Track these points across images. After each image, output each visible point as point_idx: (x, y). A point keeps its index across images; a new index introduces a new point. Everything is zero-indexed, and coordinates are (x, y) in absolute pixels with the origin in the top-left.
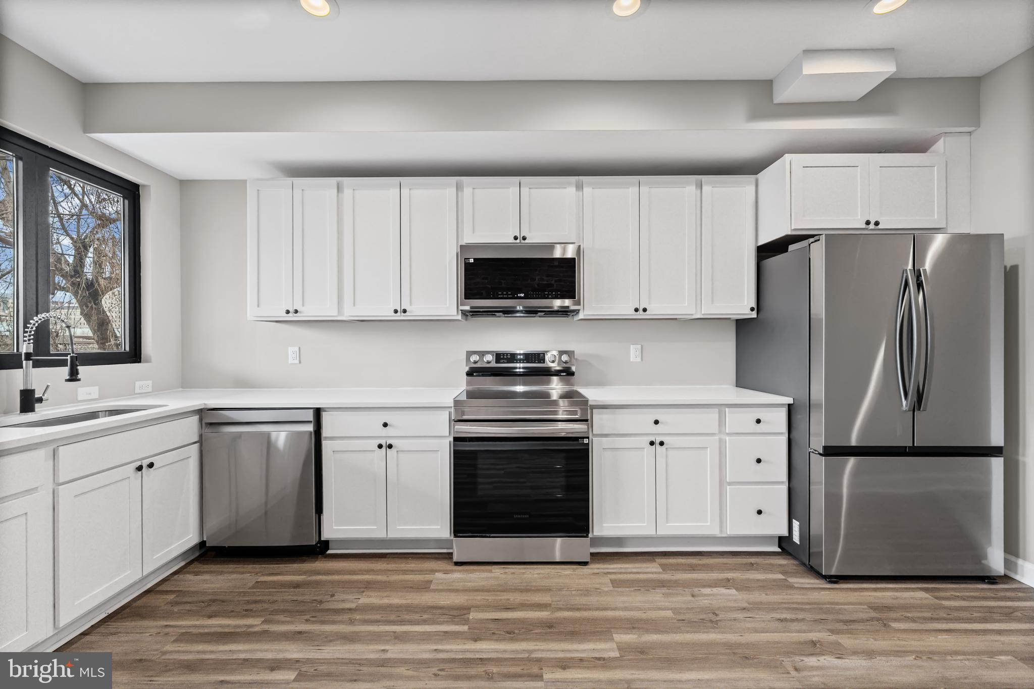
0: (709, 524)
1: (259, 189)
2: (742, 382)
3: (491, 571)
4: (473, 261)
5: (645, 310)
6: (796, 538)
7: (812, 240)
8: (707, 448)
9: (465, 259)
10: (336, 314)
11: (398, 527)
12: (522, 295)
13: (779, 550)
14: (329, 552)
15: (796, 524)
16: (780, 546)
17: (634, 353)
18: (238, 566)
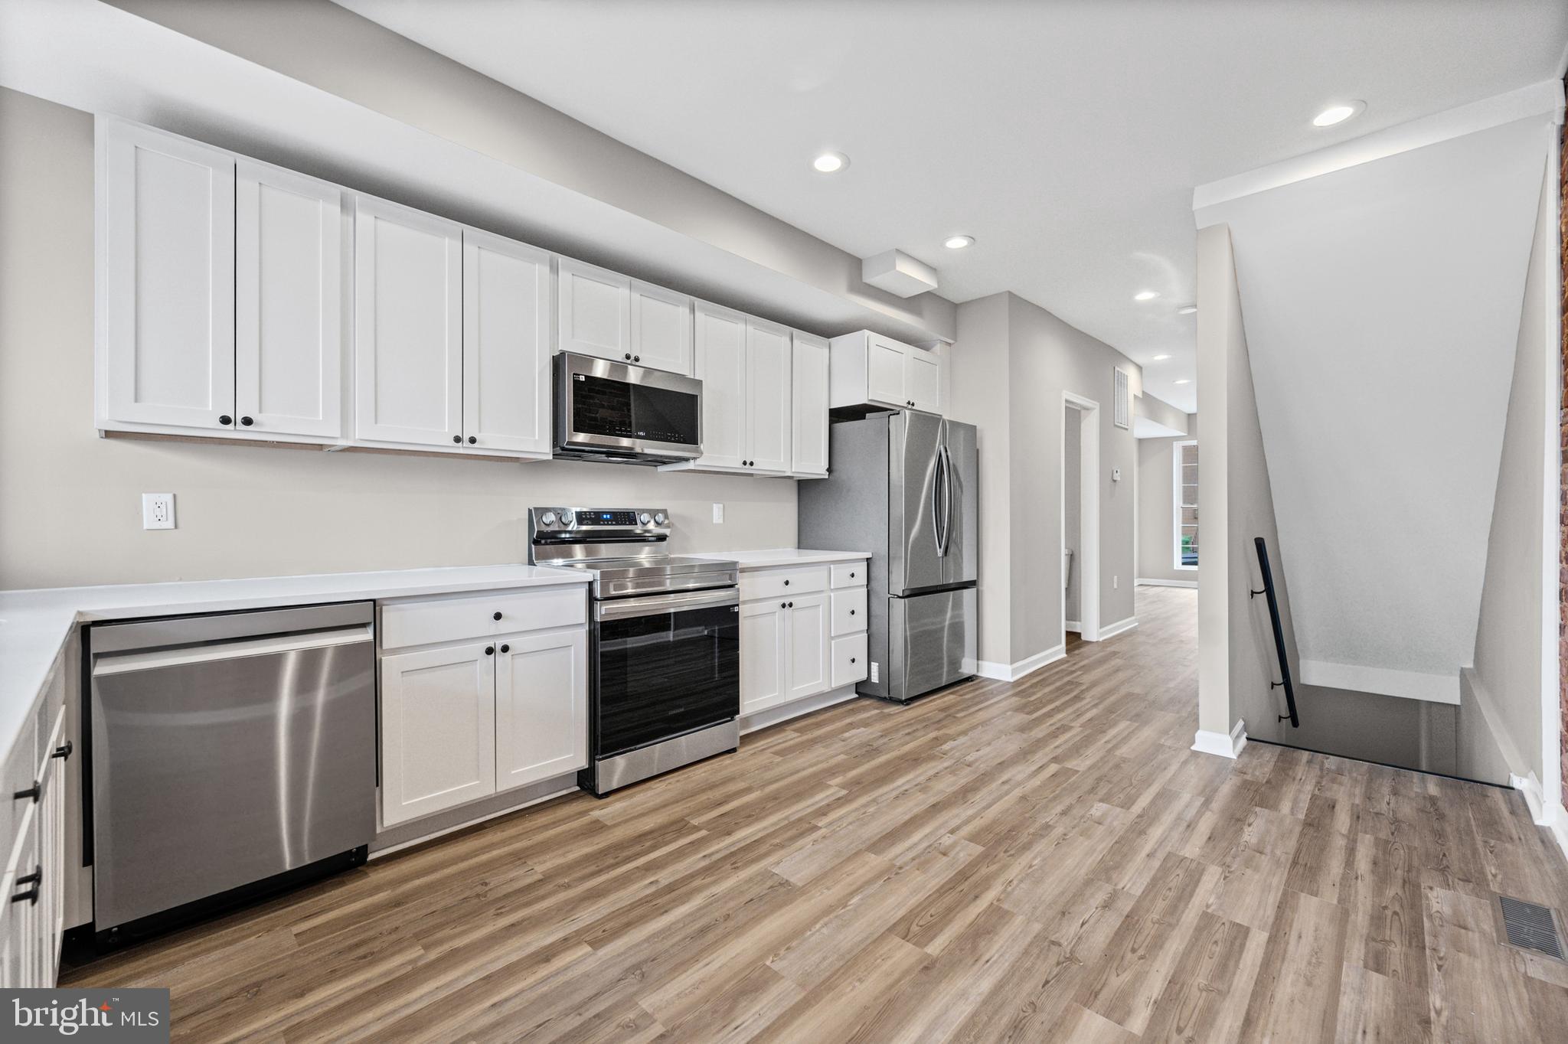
0: (821, 681)
1: (137, 145)
2: (803, 542)
3: (651, 788)
4: (584, 380)
5: (752, 464)
6: (875, 679)
7: (892, 412)
8: (819, 605)
9: (574, 374)
10: (338, 435)
11: (513, 772)
12: (642, 434)
13: (857, 696)
14: (371, 857)
15: (875, 666)
16: (857, 693)
17: (717, 510)
18: (192, 943)
